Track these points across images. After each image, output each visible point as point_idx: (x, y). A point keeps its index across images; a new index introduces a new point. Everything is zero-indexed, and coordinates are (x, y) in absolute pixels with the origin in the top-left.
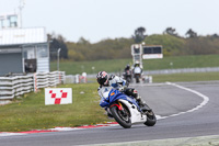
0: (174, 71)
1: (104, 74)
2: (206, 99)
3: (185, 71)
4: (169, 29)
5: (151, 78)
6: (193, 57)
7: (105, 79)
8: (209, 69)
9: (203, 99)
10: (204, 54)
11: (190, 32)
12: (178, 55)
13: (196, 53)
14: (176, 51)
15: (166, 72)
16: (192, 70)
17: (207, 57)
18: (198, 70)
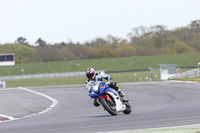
0: (25, 77)
1: (92, 70)
2: (55, 102)
3: (35, 76)
4: (20, 39)
5: (4, 83)
6: (43, 64)
7: (92, 74)
8: (58, 75)
9: (52, 102)
10: (52, 61)
11: (40, 41)
12: (28, 62)
13: (45, 60)
14: (27, 58)
15: (18, 77)
16: (42, 76)
17: (55, 63)
18: (47, 75)
